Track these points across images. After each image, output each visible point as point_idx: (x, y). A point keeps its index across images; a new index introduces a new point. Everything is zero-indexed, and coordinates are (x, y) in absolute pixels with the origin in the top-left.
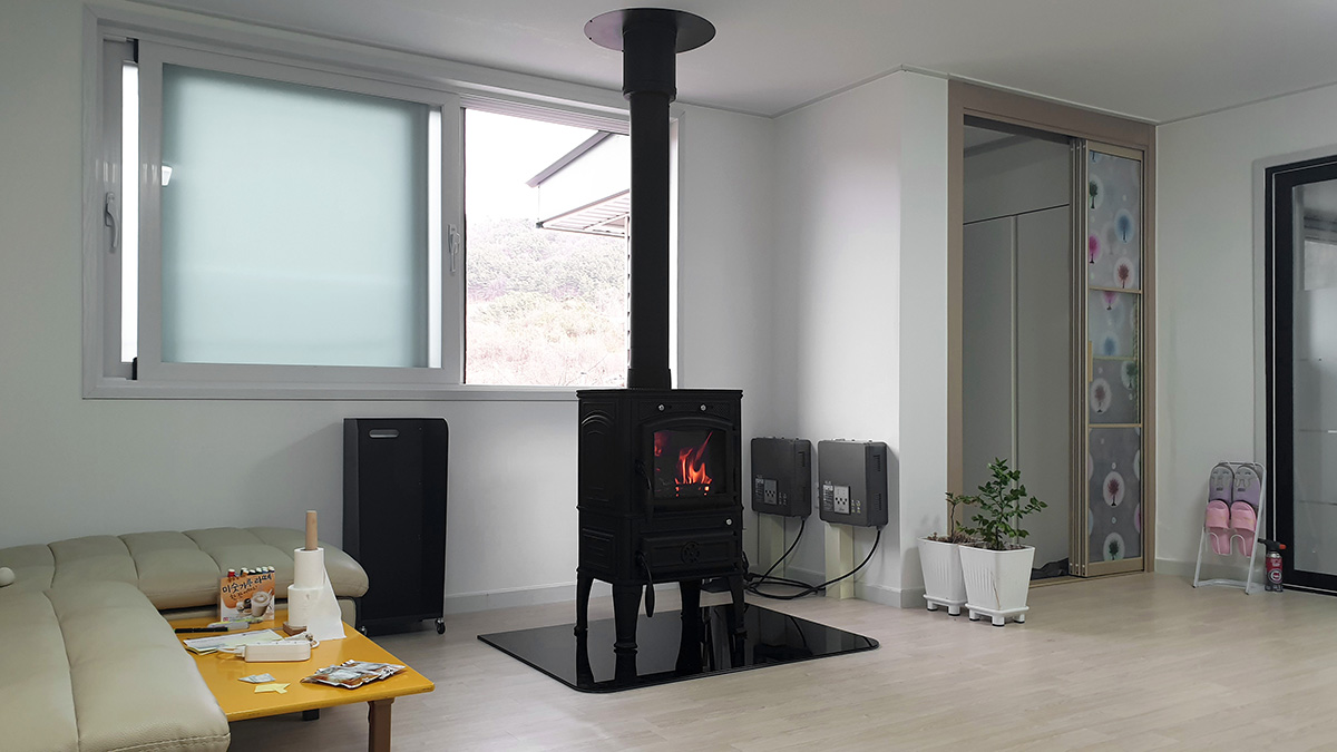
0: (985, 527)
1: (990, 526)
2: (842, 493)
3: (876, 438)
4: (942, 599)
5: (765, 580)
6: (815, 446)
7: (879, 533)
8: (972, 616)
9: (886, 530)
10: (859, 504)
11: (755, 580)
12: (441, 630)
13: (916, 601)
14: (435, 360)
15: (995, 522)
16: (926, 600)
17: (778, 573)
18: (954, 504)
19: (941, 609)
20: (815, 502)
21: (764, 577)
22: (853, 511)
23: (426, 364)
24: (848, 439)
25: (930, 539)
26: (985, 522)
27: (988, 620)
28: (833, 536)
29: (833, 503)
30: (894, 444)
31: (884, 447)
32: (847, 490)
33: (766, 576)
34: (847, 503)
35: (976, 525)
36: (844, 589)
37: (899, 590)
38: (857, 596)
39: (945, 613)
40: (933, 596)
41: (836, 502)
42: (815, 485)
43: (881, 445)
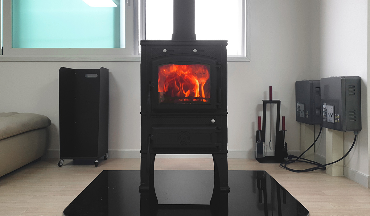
2: (330, 110)
5: (299, 159)
7: (356, 136)
11: (294, 159)
14: (123, 45)
21: (298, 158)
22: (336, 121)
23: (119, 47)
28: (329, 136)
30: (365, 78)
31: (359, 80)
33: (299, 157)
34: (333, 116)
36: (335, 170)
37: (367, 176)
38: (345, 175)
41: (328, 115)
43: (356, 78)
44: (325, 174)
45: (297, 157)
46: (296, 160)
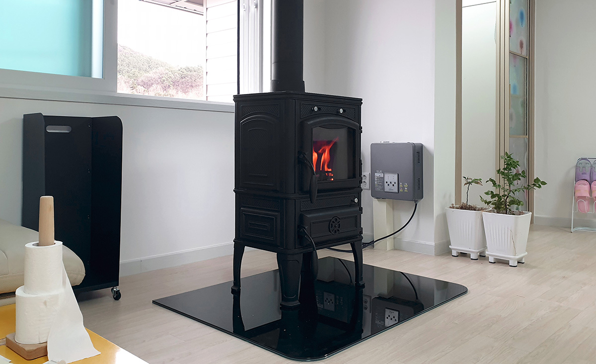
2: (391, 178)
4: (464, 249)
7: (416, 204)
9: (421, 203)
10: (406, 185)
12: (117, 296)
14: (97, 71)
16: (451, 250)
19: (463, 255)
22: (401, 190)
23: (90, 74)
24: (392, 141)
27: (505, 263)
28: (380, 208)
29: (383, 185)
30: (429, 144)
31: (421, 147)
32: (395, 176)
34: (396, 185)
37: (433, 244)
38: (397, 248)
39: (468, 258)
40: (458, 247)
41: (386, 185)
42: (366, 173)
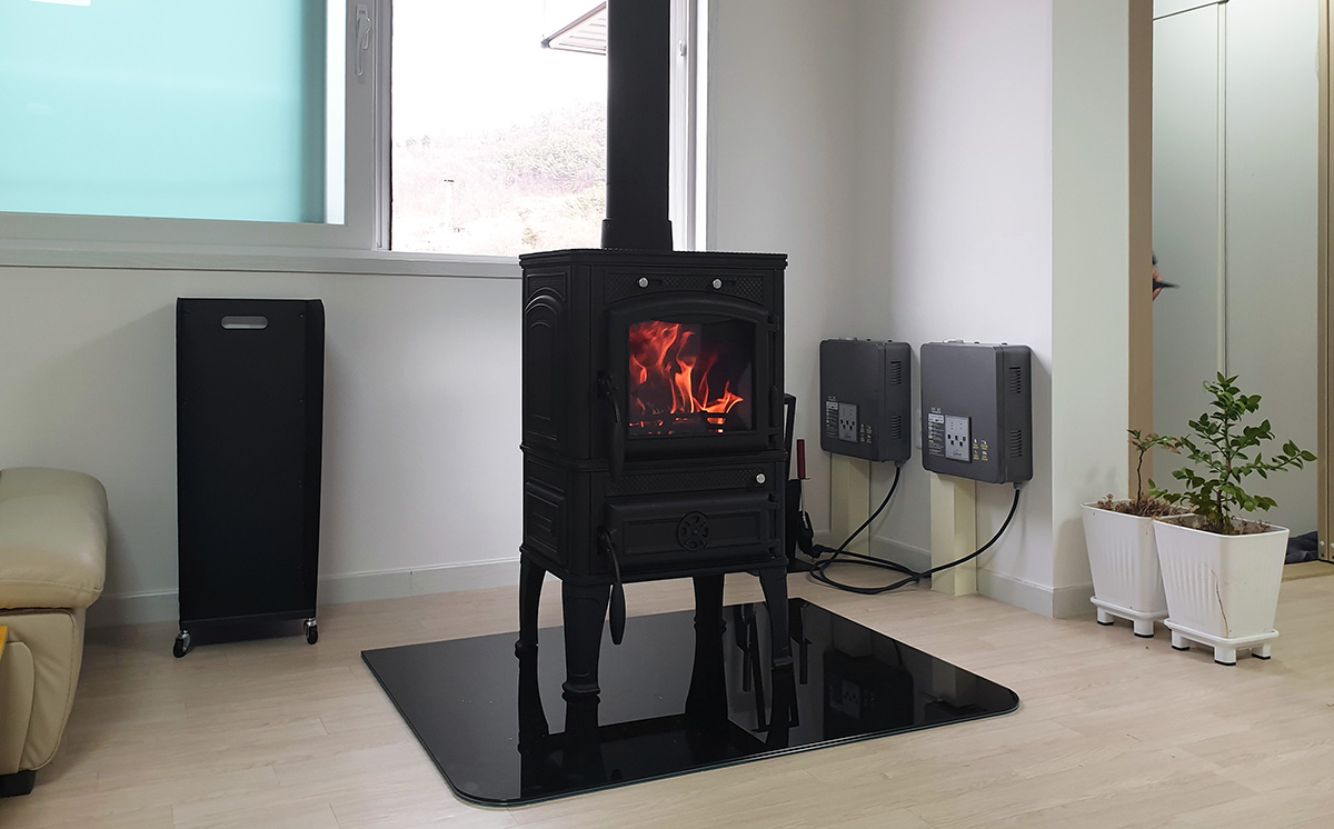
0: (1198, 490)
1: (1207, 490)
2: (957, 427)
3: (1014, 339)
4: (1124, 609)
5: (840, 556)
6: (917, 351)
7: (1018, 493)
8: (1176, 641)
9: (1029, 490)
10: (985, 446)
11: (825, 556)
12: (313, 637)
13: (1079, 607)
14: (335, 212)
15: (1216, 482)
16: (1095, 607)
17: (859, 547)
18: (1142, 448)
20: (917, 440)
21: (837, 552)
22: (976, 457)
23: (322, 218)
24: (969, 340)
25: (1102, 505)
26: (1197, 481)
27: (1207, 651)
29: (943, 443)
31: (1027, 354)
32: (965, 422)
33: (840, 551)
34: (966, 443)
35: (1181, 487)
36: (960, 579)
37: (1050, 588)
38: (981, 592)
40: (1108, 601)
41: (948, 441)
42: (916, 413)
43: (1021, 350)
44: (930, 593)
45: (833, 551)
46: (833, 560)
